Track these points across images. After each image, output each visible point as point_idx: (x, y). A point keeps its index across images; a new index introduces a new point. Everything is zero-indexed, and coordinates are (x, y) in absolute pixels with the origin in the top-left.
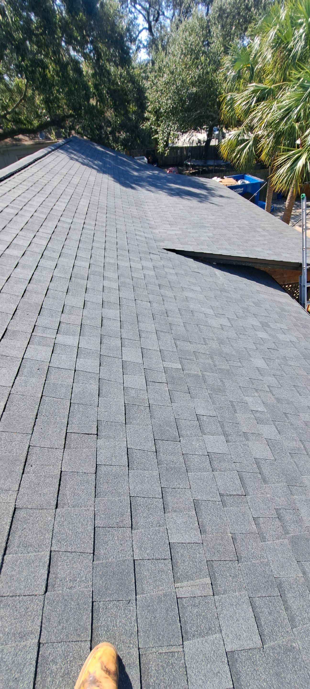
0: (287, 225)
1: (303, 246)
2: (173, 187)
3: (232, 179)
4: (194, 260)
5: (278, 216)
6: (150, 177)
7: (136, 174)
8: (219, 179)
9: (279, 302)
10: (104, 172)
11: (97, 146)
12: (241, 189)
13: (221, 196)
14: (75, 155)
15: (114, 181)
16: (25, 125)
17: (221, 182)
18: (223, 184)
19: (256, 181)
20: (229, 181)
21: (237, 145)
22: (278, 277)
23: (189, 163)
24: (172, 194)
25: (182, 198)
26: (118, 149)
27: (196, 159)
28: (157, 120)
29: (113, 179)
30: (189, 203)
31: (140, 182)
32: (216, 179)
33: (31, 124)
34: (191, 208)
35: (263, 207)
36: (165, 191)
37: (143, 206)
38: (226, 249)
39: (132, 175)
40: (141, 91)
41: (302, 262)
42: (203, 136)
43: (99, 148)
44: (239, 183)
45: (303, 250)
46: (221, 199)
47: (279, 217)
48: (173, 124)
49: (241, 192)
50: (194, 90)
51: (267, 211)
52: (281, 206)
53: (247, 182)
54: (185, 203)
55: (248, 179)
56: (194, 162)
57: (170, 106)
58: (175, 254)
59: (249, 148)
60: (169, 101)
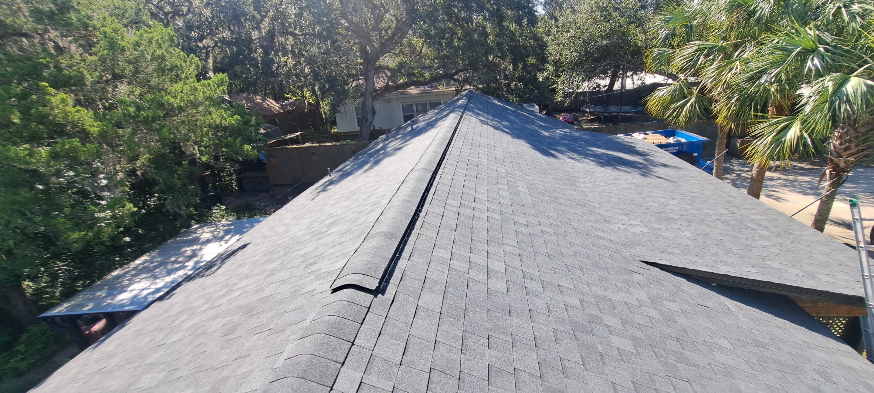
0: (819, 232)
1: (862, 271)
2: (598, 152)
3: (658, 135)
4: (688, 280)
5: (727, 179)
6: (563, 137)
7: (546, 133)
8: (642, 136)
9: (852, 368)
10: (519, 137)
11: (494, 99)
12: (675, 148)
13: (665, 166)
14: (483, 116)
15: (533, 149)
16: (417, 77)
17: (645, 139)
18: (649, 141)
19: (696, 139)
20: (655, 137)
21: (672, 102)
22: (807, 305)
23: (588, 110)
24: (601, 163)
25: (617, 169)
26: (513, 100)
27: (595, 105)
28: (556, 70)
29: (530, 146)
30: (630, 177)
31: (557, 146)
32: (638, 136)
33: (424, 77)
34: (637, 185)
35: (709, 170)
36: (591, 158)
37: (577, 184)
38: (727, 263)
39: (542, 136)
40: (543, 46)
41: (864, 296)
42: (604, 82)
43: (496, 102)
44: (671, 140)
45: (864, 279)
46: (666, 169)
47: (729, 181)
48: (577, 75)
49: (675, 151)
50: (605, 42)
51: (717, 176)
52: (727, 165)
53: (683, 140)
54: (626, 177)
55: (683, 136)
56: (594, 108)
57: (575, 59)
58: (658, 269)
59: (691, 106)
60: (574, 54)
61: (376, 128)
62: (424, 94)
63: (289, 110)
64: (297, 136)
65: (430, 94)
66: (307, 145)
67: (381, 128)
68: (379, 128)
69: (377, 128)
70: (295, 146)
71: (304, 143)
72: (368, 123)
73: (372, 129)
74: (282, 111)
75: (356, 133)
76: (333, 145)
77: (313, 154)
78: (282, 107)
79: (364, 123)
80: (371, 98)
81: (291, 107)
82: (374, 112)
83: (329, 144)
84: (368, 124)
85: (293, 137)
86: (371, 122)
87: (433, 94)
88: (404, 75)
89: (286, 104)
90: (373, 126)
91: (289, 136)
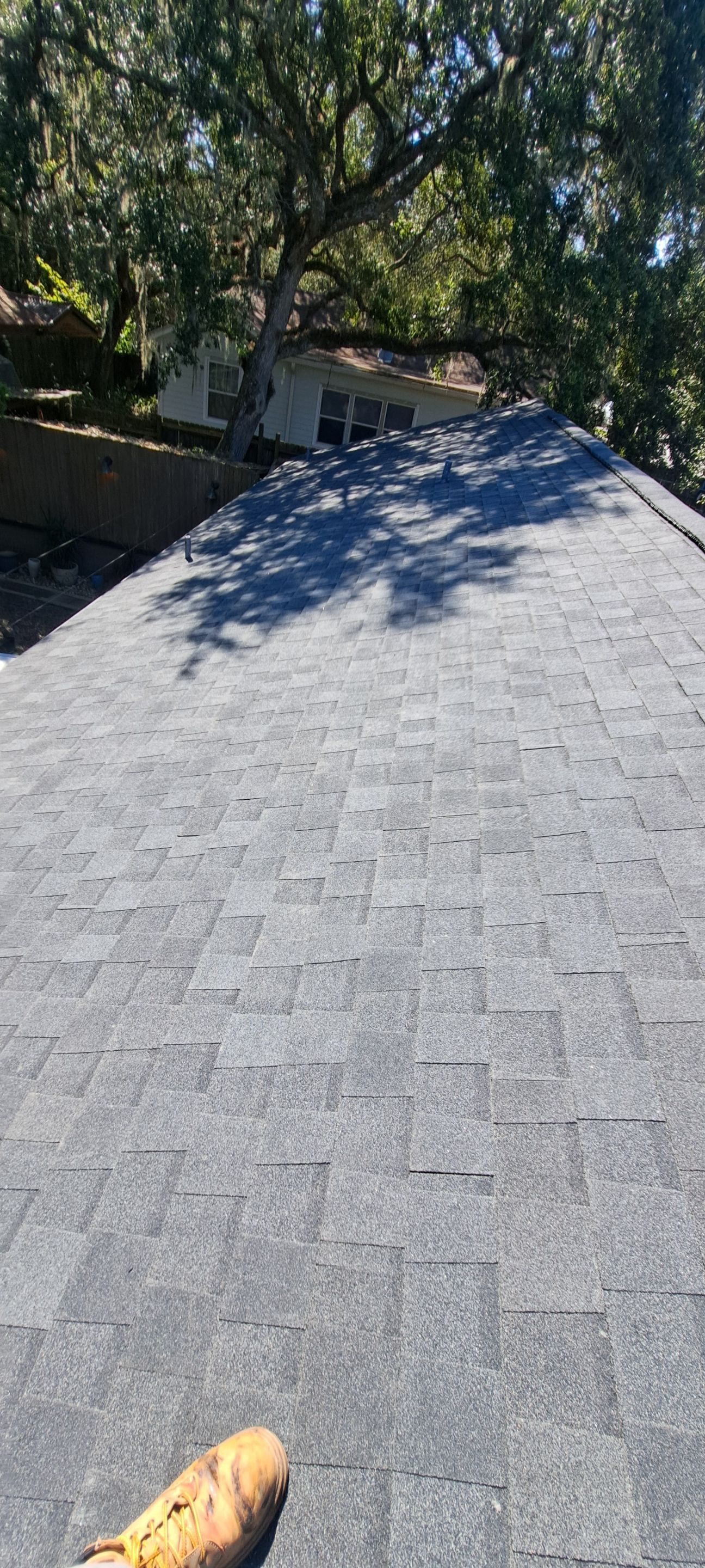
61: (265, 435)
62: (383, 379)
63: (37, 326)
64: (64, 400)
65: (398, 382)
66: (94, 432)
67: (278, 437)
68: (274, 438)
69: (269, 435)
70: (61, 427)
71: (80, 425)
72: (254, 414)
73: (257, 433)
74: (20, 322)
75: (215, 435)
76: (165, 453)
77: (109, 461)
78: (22, 312)
79: (241, 413)
80: (274, 348)
81: (43, 318)
82: (270, 392)
83: (151, 446)
84: (251, 418)
85: (53, 400)
86: (260, 416)
87: (405, 384)
88: (363, 309)
89: (30, 307)
90: (262, 426)
91: (43, 395)
